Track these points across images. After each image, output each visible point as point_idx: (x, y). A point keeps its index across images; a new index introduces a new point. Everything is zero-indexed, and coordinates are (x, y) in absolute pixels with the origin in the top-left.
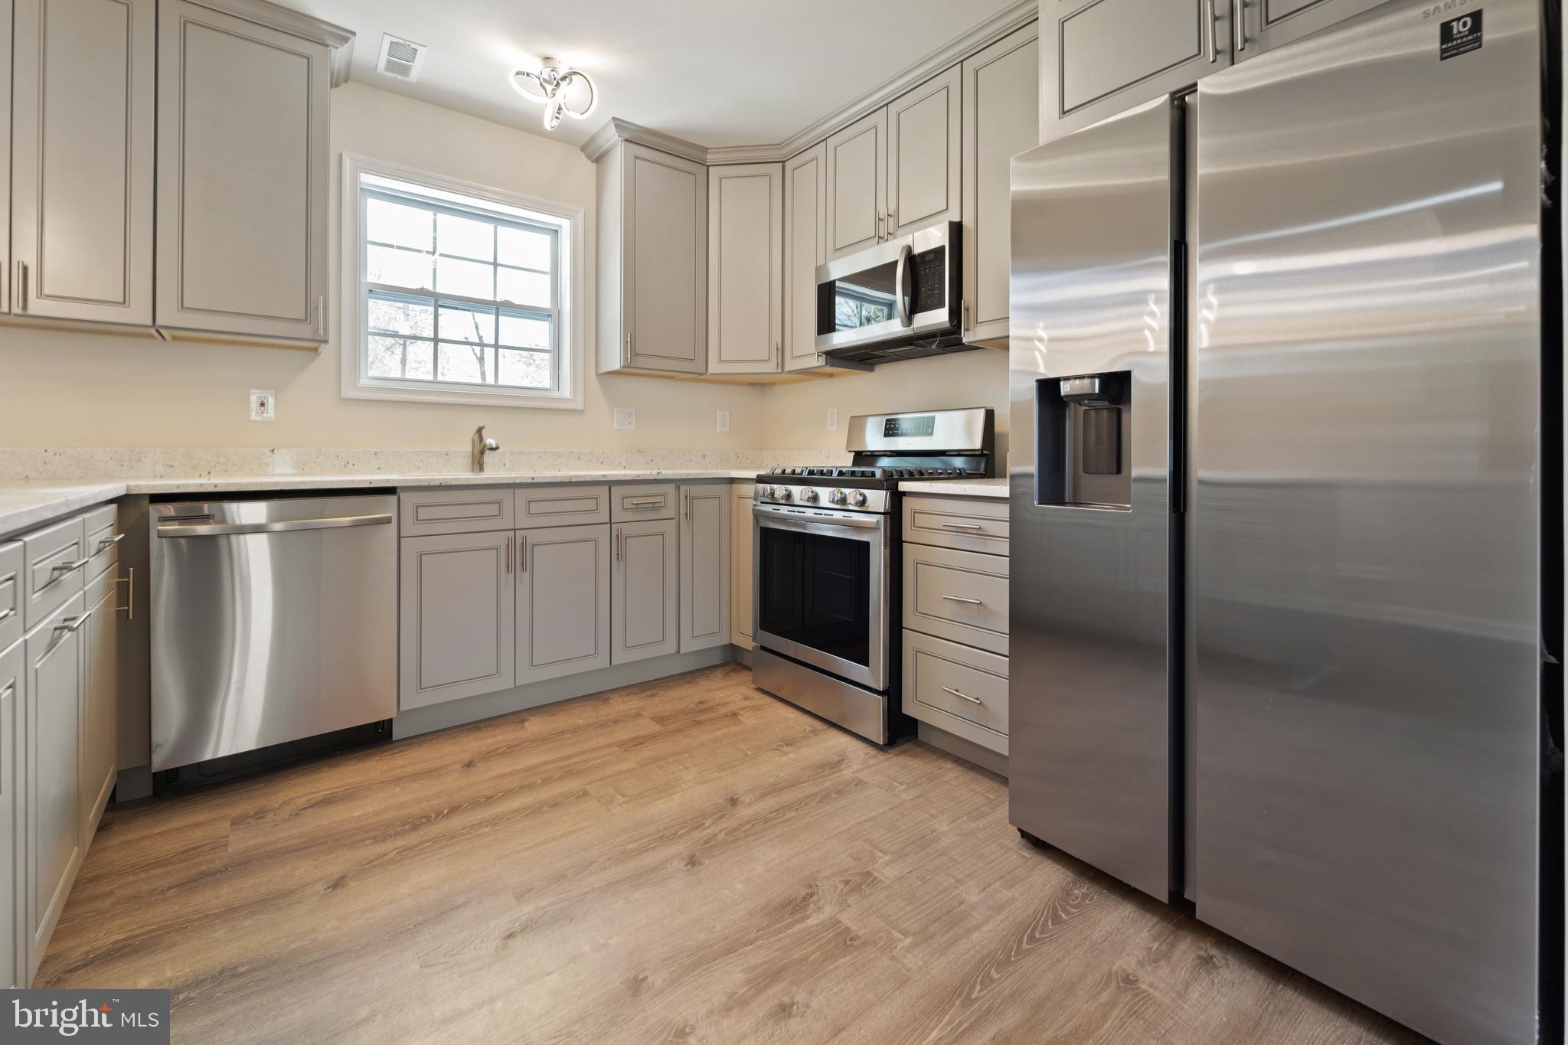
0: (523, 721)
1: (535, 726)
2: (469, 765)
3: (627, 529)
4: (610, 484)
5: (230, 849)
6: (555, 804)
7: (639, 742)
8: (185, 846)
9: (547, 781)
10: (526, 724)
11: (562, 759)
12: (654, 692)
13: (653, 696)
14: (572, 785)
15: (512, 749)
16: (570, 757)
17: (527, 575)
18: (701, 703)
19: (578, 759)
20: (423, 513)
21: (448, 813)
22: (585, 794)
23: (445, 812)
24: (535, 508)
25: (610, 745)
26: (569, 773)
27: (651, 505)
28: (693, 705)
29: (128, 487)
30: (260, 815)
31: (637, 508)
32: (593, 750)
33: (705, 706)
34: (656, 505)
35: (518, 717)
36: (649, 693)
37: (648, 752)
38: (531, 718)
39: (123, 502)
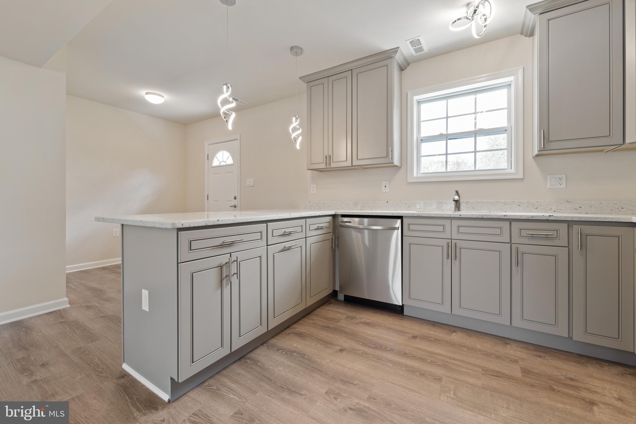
0: (454, 332)
1: (456, 337)
2: (415, 337)
3: (522, 248)
4: (511, 220)
5: (339, 324)
6: (423, 374)
7: (498, 375)
8: (334, 317)
9: (432, 363)
10: (454, 334)
11: (450, 358)
12: (542, 354)
13: (540, 356)
14: (439, 372)
15: (437, 341)
16: (454, 359)
17: (457, 261)
18: (571, 379)
19: (456, 362)
20: (412, 227)
21: (389, 350)
22: (440, 379)
23: (388, 349)
24: (461, 230)
25: (479, 366)
26: (445, 366)
27: (545, 236)
28: (562, 378)
29: (336, 212)
30: (352, 318)
31: (532, 236)
32: (469, 363)
33: (573, 383)
34: (549, 236)
35: (453, 328)
36: (539, 354)
37: (495, 383)
38: (459, 333)
39: (334, 216)
